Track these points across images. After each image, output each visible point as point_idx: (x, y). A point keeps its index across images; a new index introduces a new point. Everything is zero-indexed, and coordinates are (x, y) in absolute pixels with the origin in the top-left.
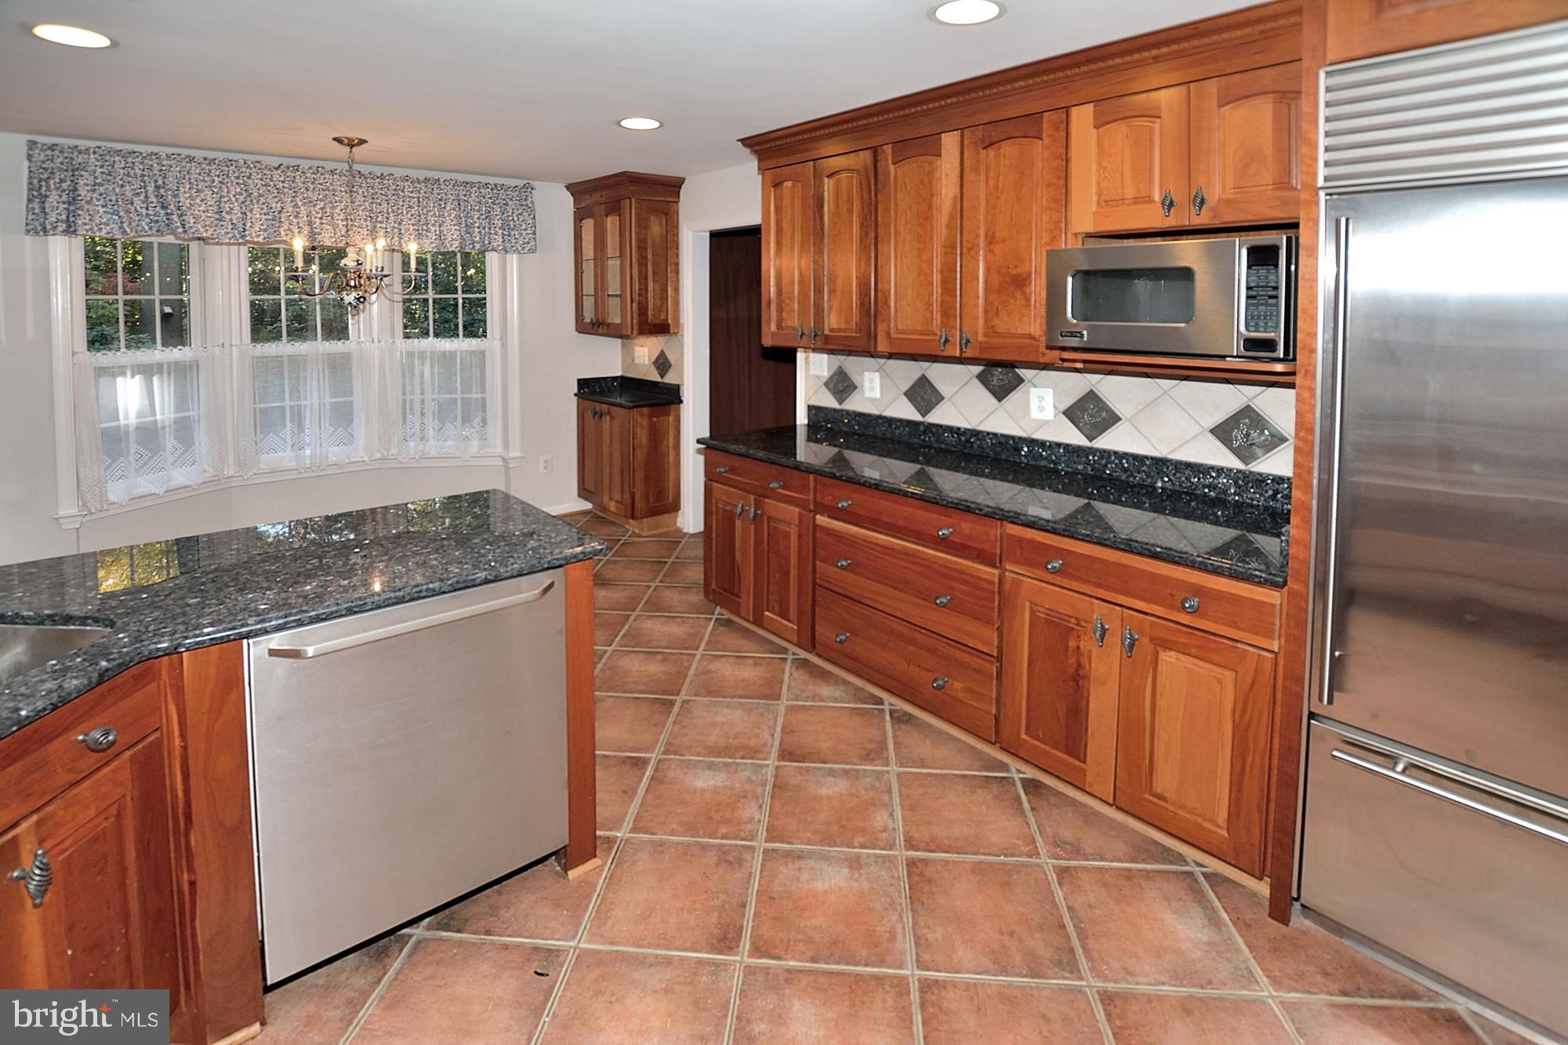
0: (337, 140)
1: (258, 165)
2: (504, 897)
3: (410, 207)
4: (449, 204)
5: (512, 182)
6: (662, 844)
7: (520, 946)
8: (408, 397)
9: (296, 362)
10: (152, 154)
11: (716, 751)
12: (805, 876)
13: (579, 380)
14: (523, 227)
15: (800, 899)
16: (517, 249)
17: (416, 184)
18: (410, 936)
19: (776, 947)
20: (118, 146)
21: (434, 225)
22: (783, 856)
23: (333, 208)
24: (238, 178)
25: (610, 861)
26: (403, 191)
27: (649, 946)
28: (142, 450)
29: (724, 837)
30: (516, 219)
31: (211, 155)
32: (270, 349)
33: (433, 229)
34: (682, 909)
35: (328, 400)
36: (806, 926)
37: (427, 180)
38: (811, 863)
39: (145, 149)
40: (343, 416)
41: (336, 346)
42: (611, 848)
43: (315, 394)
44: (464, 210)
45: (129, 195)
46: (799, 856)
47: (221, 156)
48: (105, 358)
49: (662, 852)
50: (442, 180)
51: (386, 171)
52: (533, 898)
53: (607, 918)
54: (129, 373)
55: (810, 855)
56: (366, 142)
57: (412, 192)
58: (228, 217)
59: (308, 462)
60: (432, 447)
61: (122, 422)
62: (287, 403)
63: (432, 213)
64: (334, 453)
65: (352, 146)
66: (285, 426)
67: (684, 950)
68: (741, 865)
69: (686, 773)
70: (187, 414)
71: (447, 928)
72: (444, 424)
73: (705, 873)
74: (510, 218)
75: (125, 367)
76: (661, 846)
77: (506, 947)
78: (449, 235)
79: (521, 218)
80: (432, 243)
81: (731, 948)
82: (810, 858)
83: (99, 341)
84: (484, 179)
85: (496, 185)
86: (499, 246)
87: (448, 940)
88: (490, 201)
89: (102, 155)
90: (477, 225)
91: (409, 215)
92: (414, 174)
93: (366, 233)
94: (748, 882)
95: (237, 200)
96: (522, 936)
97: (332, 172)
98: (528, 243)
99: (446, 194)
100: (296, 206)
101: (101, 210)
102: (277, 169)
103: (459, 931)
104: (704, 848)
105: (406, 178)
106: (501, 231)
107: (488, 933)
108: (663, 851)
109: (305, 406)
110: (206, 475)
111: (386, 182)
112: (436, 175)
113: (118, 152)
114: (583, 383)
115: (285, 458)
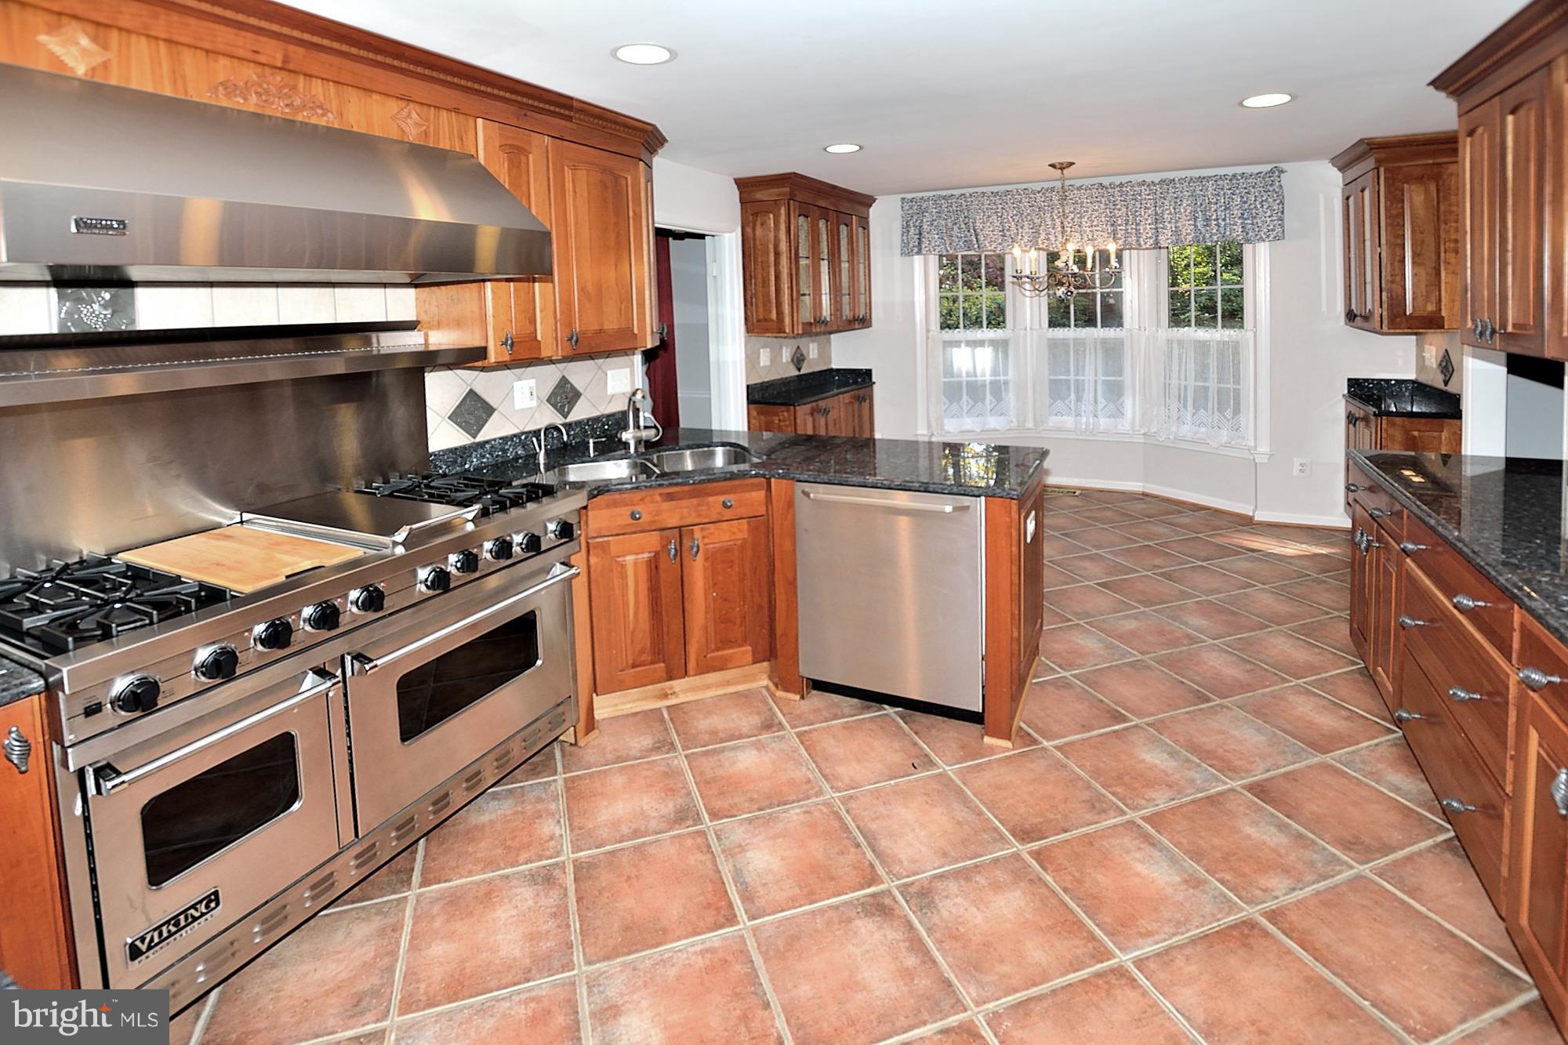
0: (1053, 166)
1: (1026, 192)
2: (944, 725)
3: (1146, 208)
4: (1185, 201)
5: (1255, 169)
6: (1064, 766)
7: (921, 749)
8: (1168, 381)
9: (1080, 343)
10: (962, 195)
11: (1194, 749)
12: (1138, 855)
13: (1349, 380)
14: (1269, 214)
15: (1111, 861)
16: (1261, 237)
17: (1152, 187)
18: (885, 709)
19: (1051, 864)
20: (944, 193)
21: (1170, 222)
22: (1140, 833)
23: (1081, 218)
24: (1013, 203)
25: (1020, 751)
26: (1140, 195)
27: (980, 800)
28: (970, 401)
29: (1113, 793)
30: (1259, 206)
31: (995, 189)
32: (1060, 333)
33: (1169, 226)
34: (1025, 801)
35: (1101, 378)
36: (1090, 874)
37: (1162, 181)
38: (1156, 853)
39: (956, 192)
40: (1115, 391)
41: (1111, 333)
43: (1092, 373)
44: (1201, 205)
45: (950, 225)
46: (1153, 844)
47: (1002, 188)
48: (949, 335)
49: (1057, 769)
50: (1176, 179)
51: (1124, 179)
52: (956, 735)
53: (978, 772)
54: (963, 345)
55: (1163, 849)
56: (1074, 163)
57: (1148, 195)
58: (1008, 233)
59: (1084, 427)
60: (1186, 430)
61: (979, 378)
62: (1072, 377)
63: (1168, 212)
64: (1104, 422)
65: (1062, 169)
66: (1070, 395)
67: (996, 817)
68: (1099, 813)
69: (1145, 744)
70: (998, 378)
71: (902, 718)
72: (1197, 411)
73: (1067, 798)
74: (1252, 206)
75: (961, 342)
76: (1061, 766)
77: (915, 744)
78: (1184, 230)
79: (1266, 205)
80: (1167, 239)
81: (1023, 839)
82: (1160, 851)
83: (948, 323)
84: (1221, 171)
85: (1234, 176)
86: (1238, 235)
87: (897, 723)
88: (1229, 192)
89: (935, 200)
90: (1214, 217)
91: (1146, 217)
92: (1149, 178)
93: (1106, 235)
94: (1089, 824)
95: (1013, 220)
96: (928, 746)
97: (1079, 188)
98: (1273, 230)
99: (1181, 192)
100: (1053, 220)
101: (936, 236)
102: (1039, 192)
103: (906, 723)
104: (1089, 787)
105: (1144, 183)
106: (1240, 221)
107: (916, 733)
109: (1083, 380)
110: (1012, 424)
111: (1124, 189)
112: (1170, 175)
113: (944, 198)
114: (1353, 383)
115: (1068, 421)
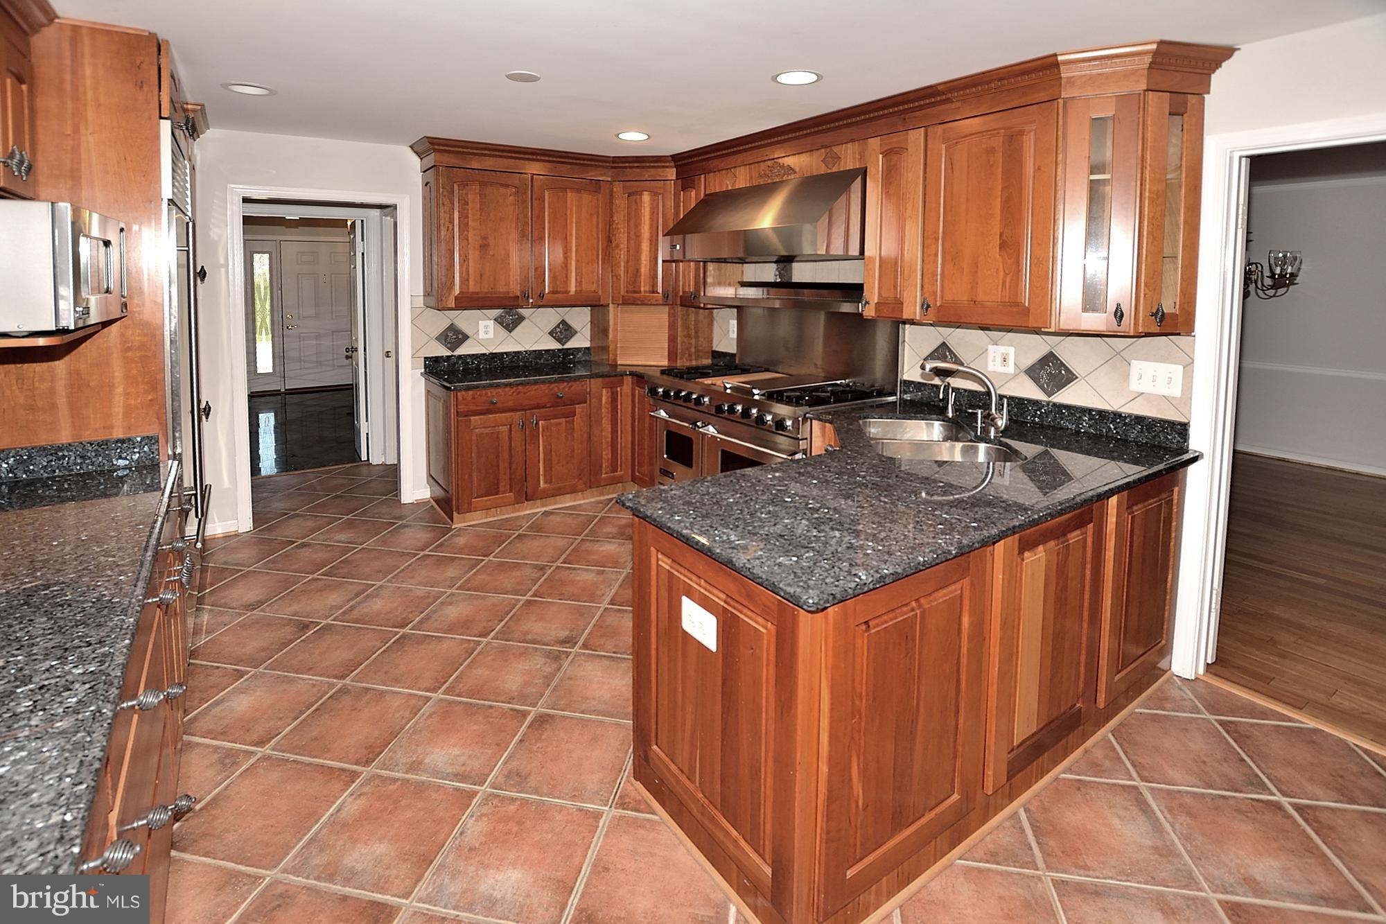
6: (573, 797)
19: (511, 714)
22: (470, 777)
25: (621, 785)
29: (513, 800)
34: (567, 742)
36: (484, 725)
38: (450, 770)
42: (621, 797)
46: (456, 774)
49: (575, 789)
55: (447, 775)
68: (510, 772)
73: (543, 767)
76: (575, 796)
94: (510, 757)
104: (536, 789)
108: (574, 791)
